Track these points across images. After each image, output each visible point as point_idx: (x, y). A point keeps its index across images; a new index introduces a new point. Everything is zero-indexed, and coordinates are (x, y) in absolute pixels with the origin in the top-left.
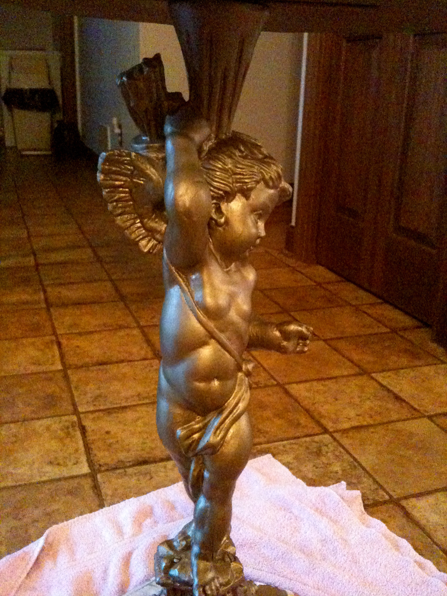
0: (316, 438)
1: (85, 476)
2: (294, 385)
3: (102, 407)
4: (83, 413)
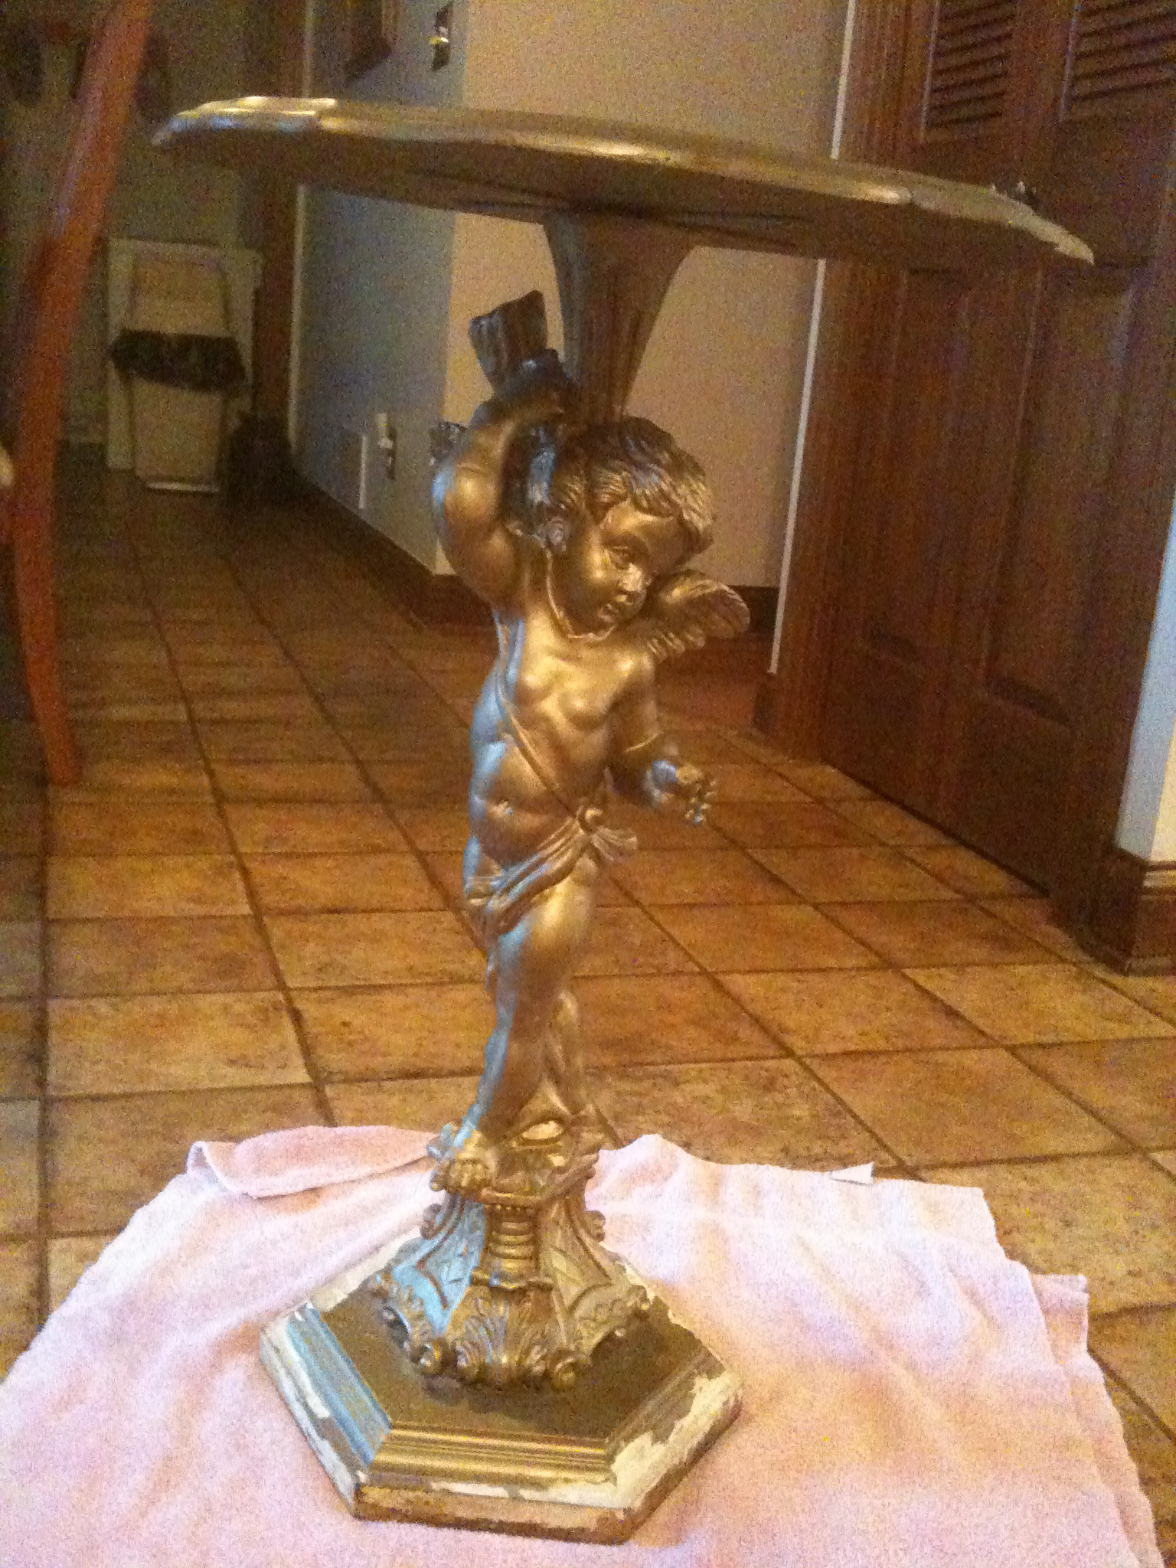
0: (769, 1063)
1: (303, 1085)
2: (737, 977)
3: (333, 983)
4: (295, 989)
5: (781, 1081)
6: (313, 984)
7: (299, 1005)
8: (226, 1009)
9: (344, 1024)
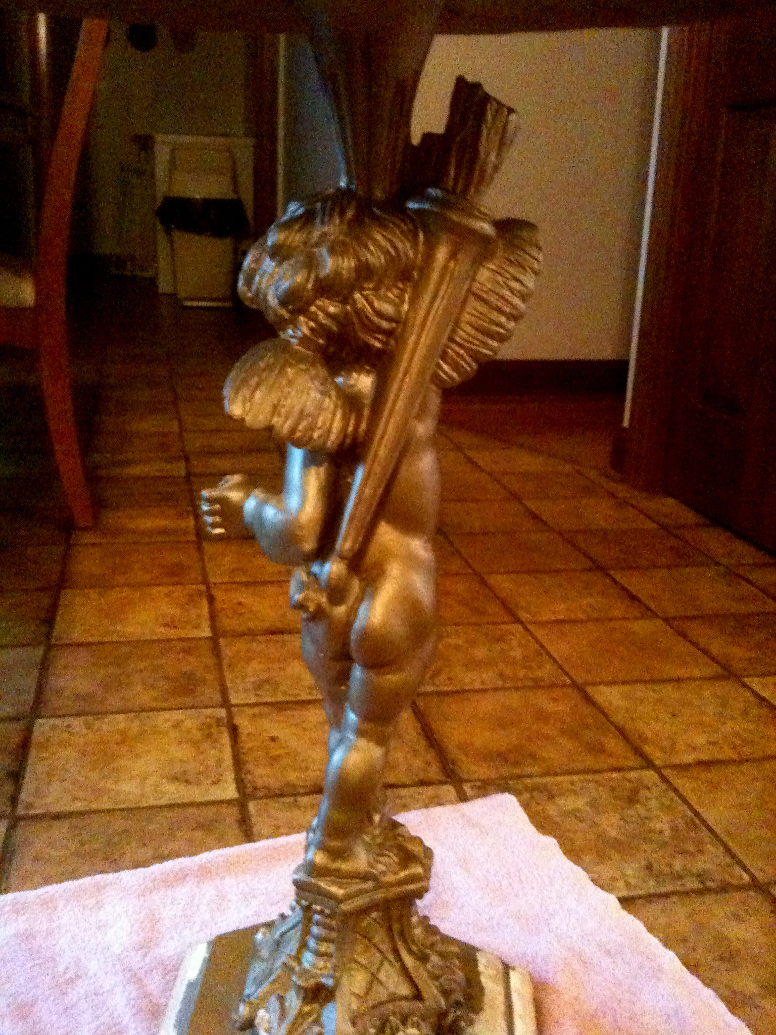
0: (632, 775)
1: (229, 802)
2: (602, 688)
3: (269, 700)
4: (238, 705)
5: (644, 793)
6: (253, 700)
7: (238, 721)
8: (177, 726)
9: (273, 739)
